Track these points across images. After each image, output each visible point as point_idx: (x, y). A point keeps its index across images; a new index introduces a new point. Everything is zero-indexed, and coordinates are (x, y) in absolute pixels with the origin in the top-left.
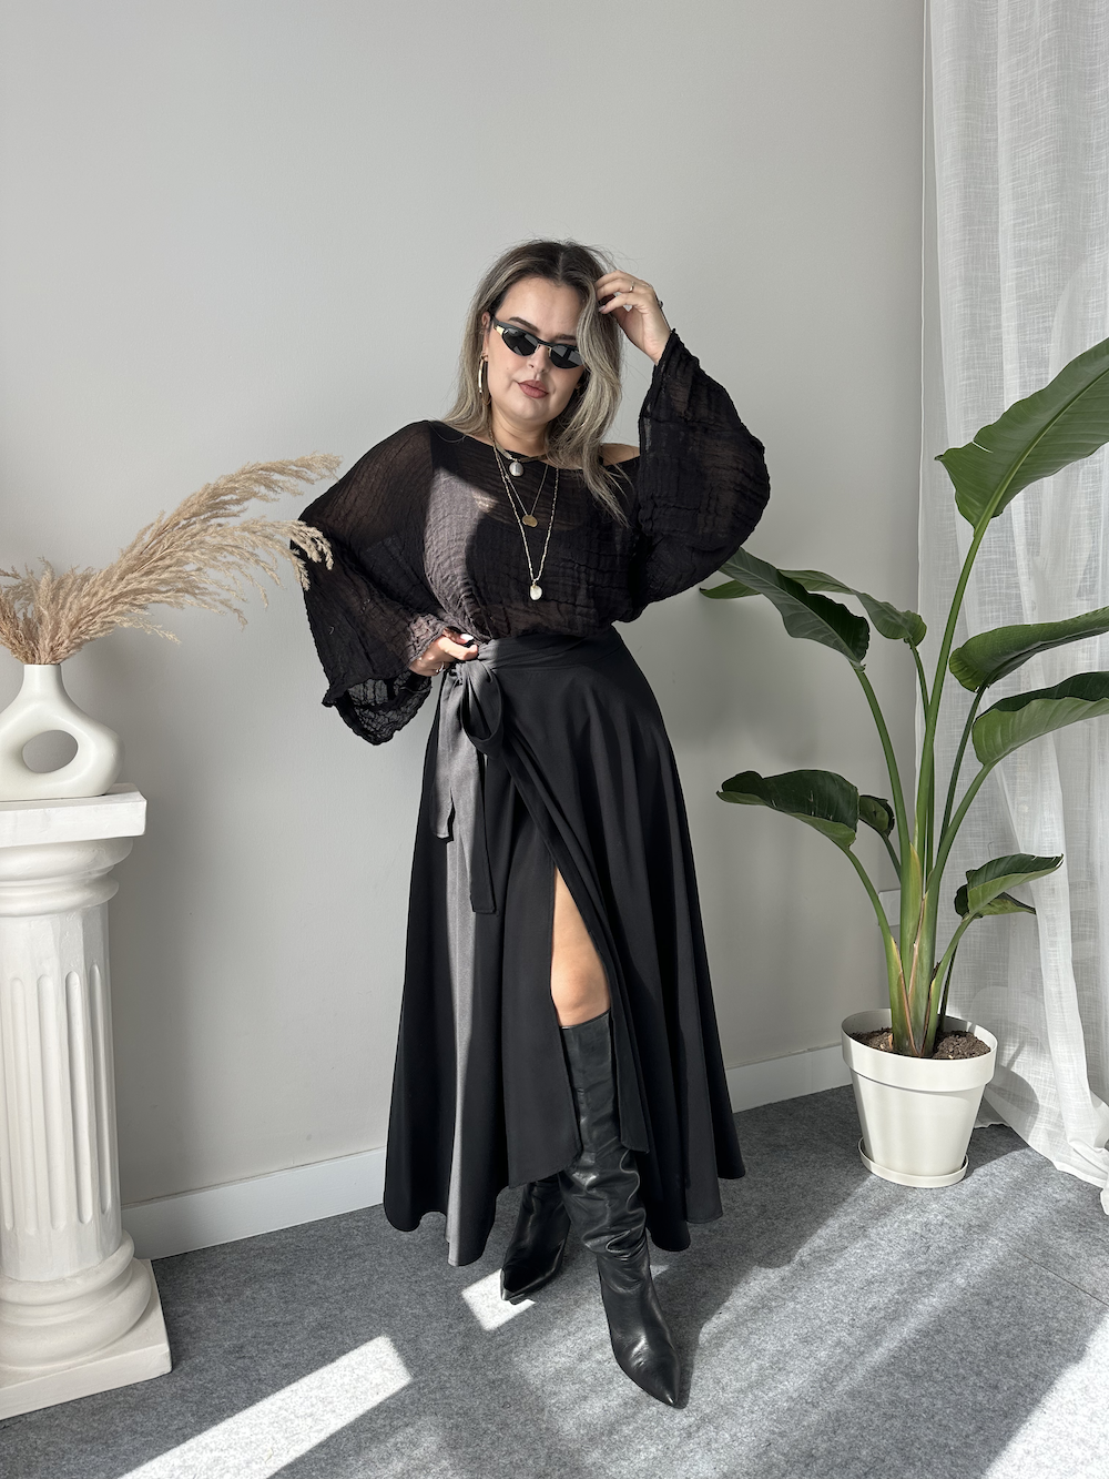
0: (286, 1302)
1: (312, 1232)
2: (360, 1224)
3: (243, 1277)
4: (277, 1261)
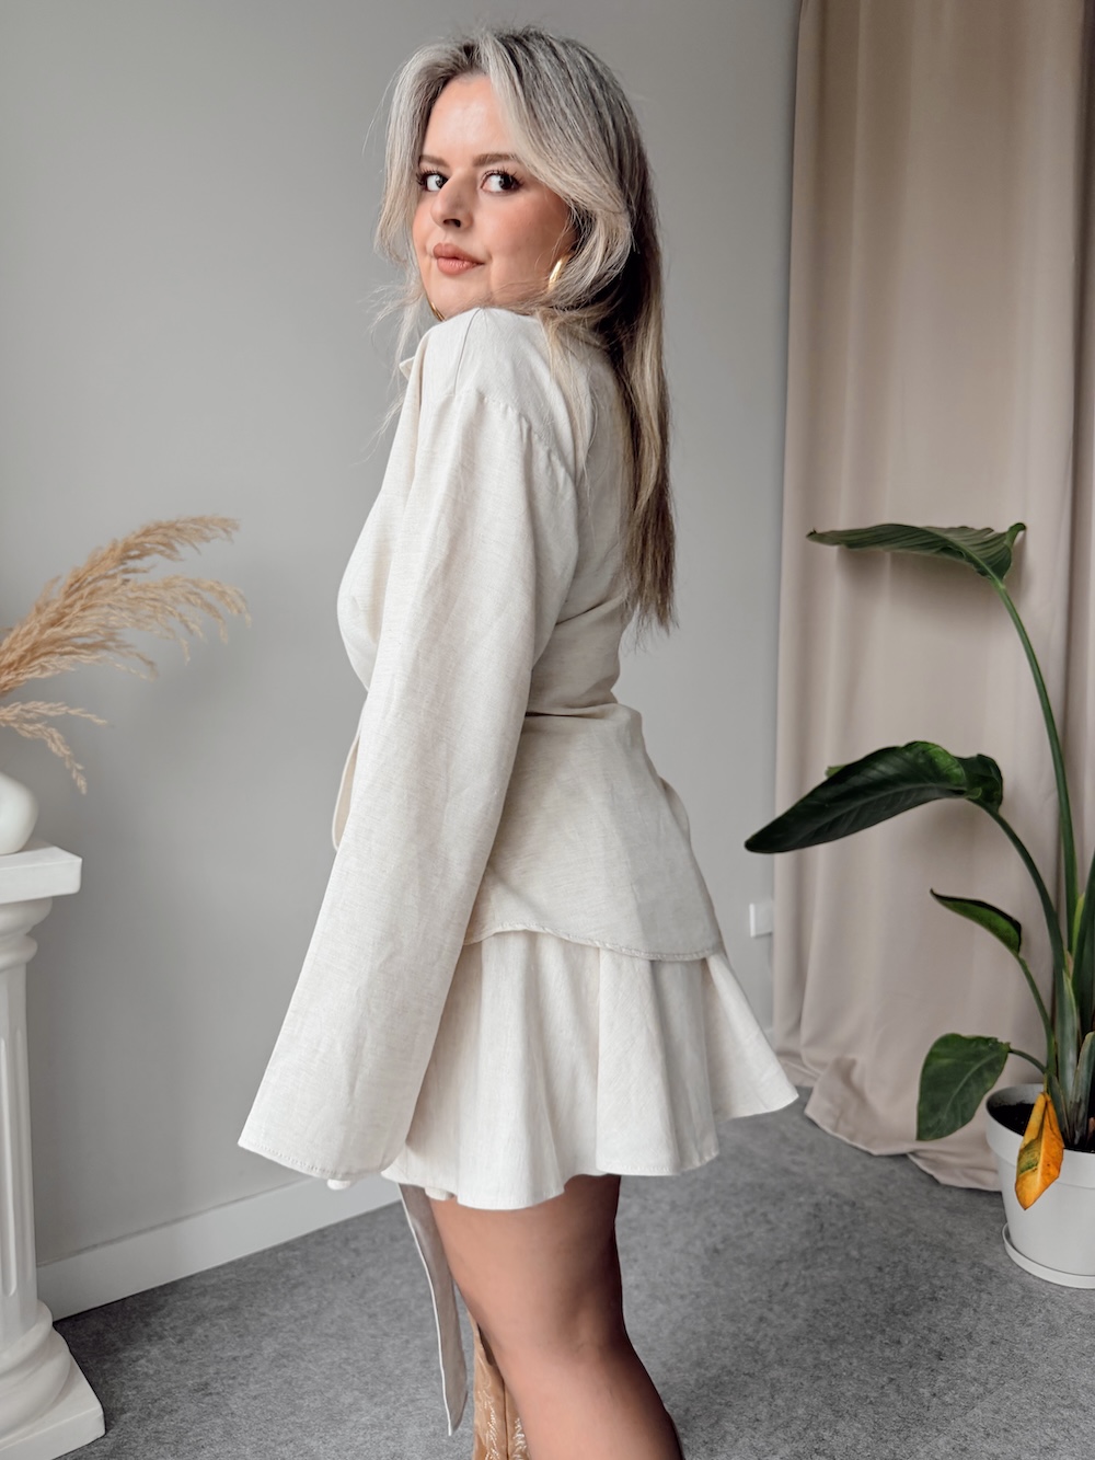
3: (190, 1317)
4: (222, 1298)
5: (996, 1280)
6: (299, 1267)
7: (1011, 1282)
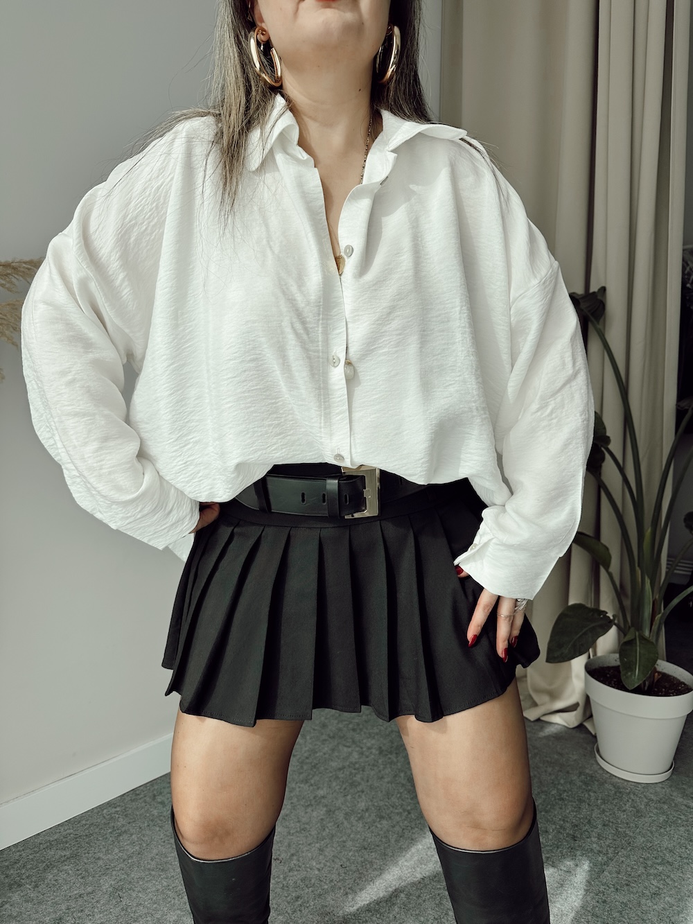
0: (82, 878)
1: (84, 822)
2: (118, 809)
4: (64, 849)
5: (595, 782)
6: (121, 819)
7: (606, 782)
